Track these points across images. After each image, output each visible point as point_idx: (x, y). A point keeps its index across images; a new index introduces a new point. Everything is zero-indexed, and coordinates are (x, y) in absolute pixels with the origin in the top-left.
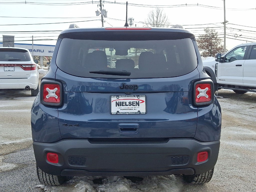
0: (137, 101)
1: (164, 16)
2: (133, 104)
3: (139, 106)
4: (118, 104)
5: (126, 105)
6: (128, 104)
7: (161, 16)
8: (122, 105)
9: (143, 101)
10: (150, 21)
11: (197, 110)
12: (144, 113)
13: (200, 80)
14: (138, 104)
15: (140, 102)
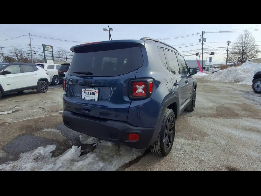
0: (94, 92)
1: (251, 37)
2: (92, 93)
3: (94, 95)
4: (85, 93)
5: (89, 94)
6: (89, 93)
7: (248, 38)
8: (87, 94)
9: (97, 93)
10: (239, 42)
11: (131, 102)
12: (97, 101)
13: (135, 79)
14: (94, 94)
15: (96, 92)
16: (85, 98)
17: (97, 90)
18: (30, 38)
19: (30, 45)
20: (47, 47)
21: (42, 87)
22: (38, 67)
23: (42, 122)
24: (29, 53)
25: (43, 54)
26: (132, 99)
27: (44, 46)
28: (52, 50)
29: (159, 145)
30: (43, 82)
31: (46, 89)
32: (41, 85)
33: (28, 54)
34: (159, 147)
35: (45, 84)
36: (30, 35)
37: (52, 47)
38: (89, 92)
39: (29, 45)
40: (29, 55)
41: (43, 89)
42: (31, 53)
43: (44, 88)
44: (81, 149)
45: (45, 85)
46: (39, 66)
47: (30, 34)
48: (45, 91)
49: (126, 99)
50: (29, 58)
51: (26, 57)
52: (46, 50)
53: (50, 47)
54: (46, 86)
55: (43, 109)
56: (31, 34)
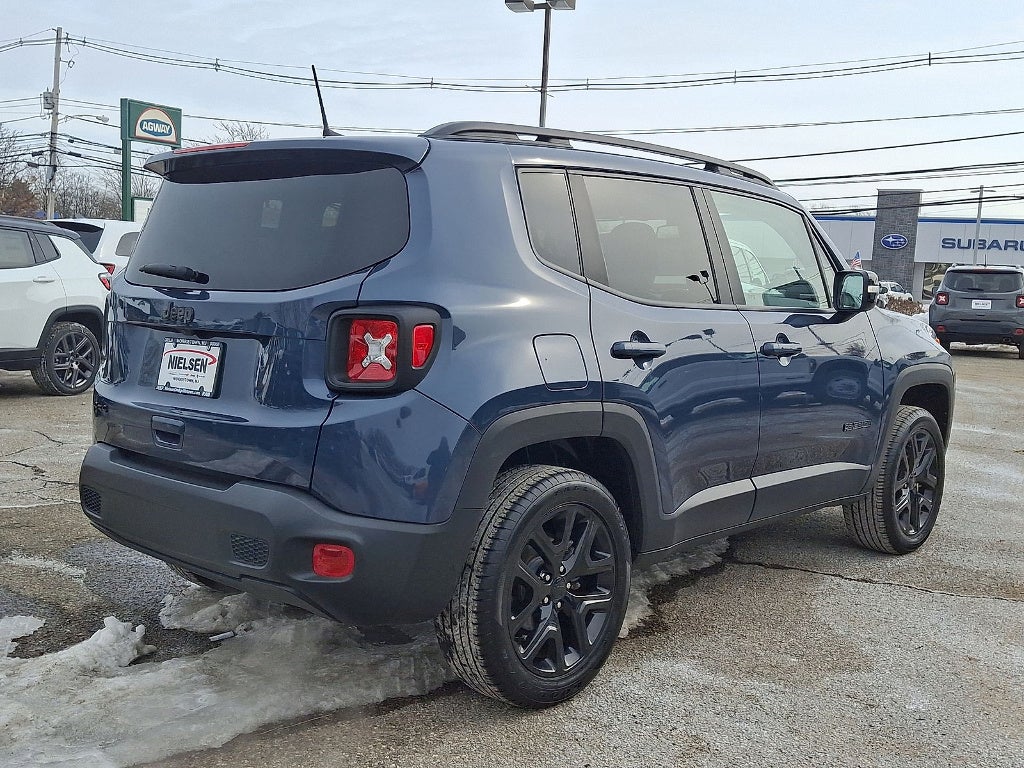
5: (185, 368)
11: (332, 405)
12: (208, 395)
13: (357, 304)
14: (204, 366)
15: (210, 360)
16: (168, 384)
17: (216, 352)
18: (58, 60)
19: (51, 101)
20: (146, 115)
21: (63, 360)
22: (61, 243)
23: (12, 527)
24: (41, 153)
25: (119, 158)
26: (339, 392)
27: (131, 110)
28: (172, 138)
29: (473, 629)
30: (75, 328)
31: (88, 374)
32: (61, 345)
33: (34, 155)
34: (471, 637)
35: (85, 340)
36: (58, 39)
37: (175, 115)
38: (188, 356)
39: (46, 98)
40: (37, 166)
41: (72, 370)
42: (53, 150)
43: (76, 367)
44: (146, 639)
45: (82, 351)
46: (67, 237)
47: (59, 31)
48: (80, 383)
49: (317, 389)
50: (36, 179)
51: (19, 175)
52: (139, 132)
53: (165, 119)
54: (87, 357)
55: (38, 471)
56: (64, 35)
